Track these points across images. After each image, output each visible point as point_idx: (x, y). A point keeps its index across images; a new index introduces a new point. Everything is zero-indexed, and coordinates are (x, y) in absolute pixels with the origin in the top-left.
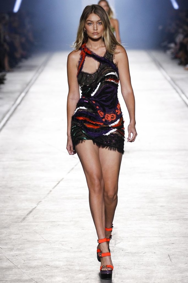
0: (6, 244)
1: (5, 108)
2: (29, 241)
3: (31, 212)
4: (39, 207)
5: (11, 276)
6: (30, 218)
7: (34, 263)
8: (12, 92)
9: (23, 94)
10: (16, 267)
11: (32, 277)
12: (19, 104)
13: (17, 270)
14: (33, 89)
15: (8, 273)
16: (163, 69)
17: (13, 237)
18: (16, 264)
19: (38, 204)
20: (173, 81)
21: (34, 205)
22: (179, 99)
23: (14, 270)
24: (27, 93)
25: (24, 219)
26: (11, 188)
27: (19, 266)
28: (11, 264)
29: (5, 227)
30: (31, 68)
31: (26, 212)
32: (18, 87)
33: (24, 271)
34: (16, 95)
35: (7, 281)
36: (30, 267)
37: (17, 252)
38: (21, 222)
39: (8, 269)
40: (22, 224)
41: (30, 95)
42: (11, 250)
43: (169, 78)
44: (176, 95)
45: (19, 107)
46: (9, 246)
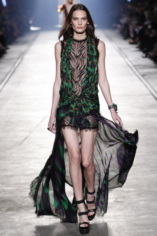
0: (10, 160)
1: (8, 69)
2: (25, 158)
3: (25, 139)
4: (31, 135)
5: (13, 181)
6: (25, 142)
7: (28, 172)
8: (12, 59)
9: (19, 60)
10: (16, 175)
11: (27, 181)
12: (17, 67)
13: (17, 177)
14: (26, 56)
15: (11, 179)
16: (114, 42)
17: (14, 155)
18: (16, 173)
19: (30, 133)
20: (120, 50)
21: (28, 134)
22: (124, 62)
23: (15, 177)
24: (22, 59)
25: (21, 143)
26: (12, 123)
27: (18, 175)
28: (13, 173)
29: (9, 149)
30: (24, 43)
31: (22, 139)
32: (16, 55)
33: (21, 177)
34: (15, 61)
35: (10, 184)
36: (26, 175)
37: (17, 165)
38: (19, 145)
39: (11, 176)
40: (20, 146)
41: (24, 61)
42: (13, 164)
43: (117, 48)
44: (122, 59)
45: (18, 69)
46: (12, 162)
